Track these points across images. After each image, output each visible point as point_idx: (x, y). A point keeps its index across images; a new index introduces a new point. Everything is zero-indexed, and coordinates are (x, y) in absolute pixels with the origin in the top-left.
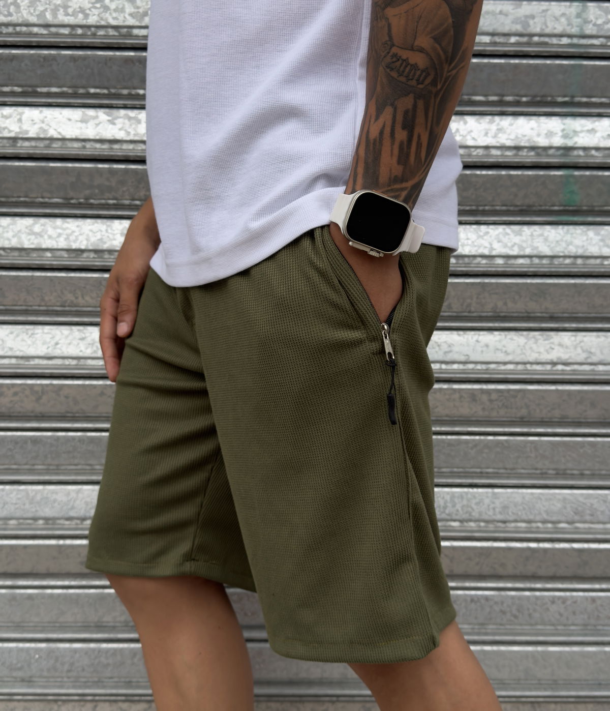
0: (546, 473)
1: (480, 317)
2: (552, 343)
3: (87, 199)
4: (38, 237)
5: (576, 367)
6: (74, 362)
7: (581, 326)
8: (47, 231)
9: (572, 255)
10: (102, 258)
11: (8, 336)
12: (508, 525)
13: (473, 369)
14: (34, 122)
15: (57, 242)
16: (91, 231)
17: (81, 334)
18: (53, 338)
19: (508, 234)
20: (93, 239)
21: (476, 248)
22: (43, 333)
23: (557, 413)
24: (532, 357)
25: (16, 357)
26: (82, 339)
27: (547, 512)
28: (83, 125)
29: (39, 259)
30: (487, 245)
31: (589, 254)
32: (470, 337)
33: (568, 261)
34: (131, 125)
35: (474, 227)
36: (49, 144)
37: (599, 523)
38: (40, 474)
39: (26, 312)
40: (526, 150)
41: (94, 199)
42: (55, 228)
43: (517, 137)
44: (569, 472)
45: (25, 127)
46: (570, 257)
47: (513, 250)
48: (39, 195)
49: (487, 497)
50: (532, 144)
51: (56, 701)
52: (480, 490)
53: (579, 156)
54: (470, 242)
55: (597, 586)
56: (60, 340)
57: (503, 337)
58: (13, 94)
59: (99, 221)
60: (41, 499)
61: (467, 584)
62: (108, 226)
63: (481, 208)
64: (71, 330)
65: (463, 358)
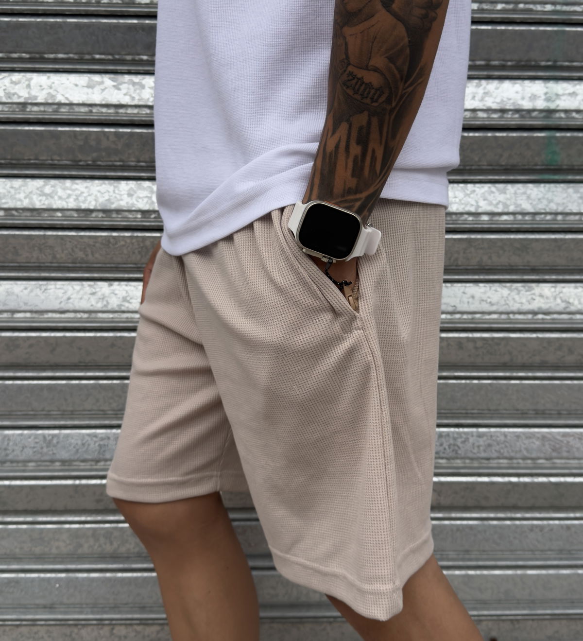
0: (526, 413)
1: (467, 269)
2: (534, 294)
3: (94, 161)
4: (49, 197)
5: (555, 316)
6: (86, 316)
7: (561, 277)
8: (57, 192)
9: (553, 211)
10: (110, 217)
11: (22, 291)
12: (491, 461)
13: (460, 319)
14: (42, 88)
15: (67, 203)
16: (99, 191)
17: (92, 289)
18: (65, 293)
19: (493, 192)
20: (101, 200)
21: (463, 206)
22: (56, 288)
23: (537, 359)
24: (515, 307)
25: (31, 312)
26: (93, 294)
27: (527, 450)
28: (90, 90)
29: (49, 218)
30: (473, 203)
31: (569, 211)
32: (456, 289)
33: (548, 217)
34: (135, 90)
35: (462, 185)
36: (57, 108)
37: (574, 458)
38: (55, 419)
39: (39, 268)
40: (510, 113)
41: (102, 161)
42: (64, 189)
43: (502, 101)
44: (547, 412)
45: (33, 93)
46: (551, 214)
47: (498, 208)
48: (49, 158)
49: (472, 436)
50: (517, 107)
51: (76, 625)
52: (466, 430)
53: (561, 118)
54: (457, 200)
55: (572, 515)
56: (72, 295)
57: (488, 288)
58: (21, 60)
59: (107, 182)
60: (58, 443)
61: (453, 515)
62: (115, 187)
63: (468, 168)
64: (82, 285)
65: (450, 309)
